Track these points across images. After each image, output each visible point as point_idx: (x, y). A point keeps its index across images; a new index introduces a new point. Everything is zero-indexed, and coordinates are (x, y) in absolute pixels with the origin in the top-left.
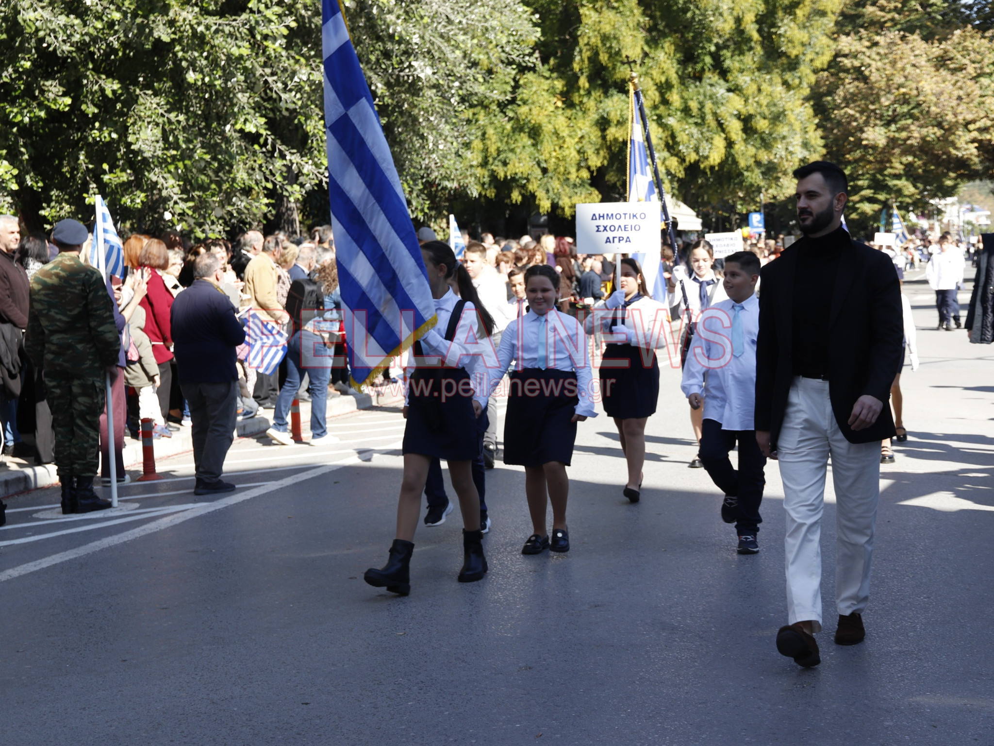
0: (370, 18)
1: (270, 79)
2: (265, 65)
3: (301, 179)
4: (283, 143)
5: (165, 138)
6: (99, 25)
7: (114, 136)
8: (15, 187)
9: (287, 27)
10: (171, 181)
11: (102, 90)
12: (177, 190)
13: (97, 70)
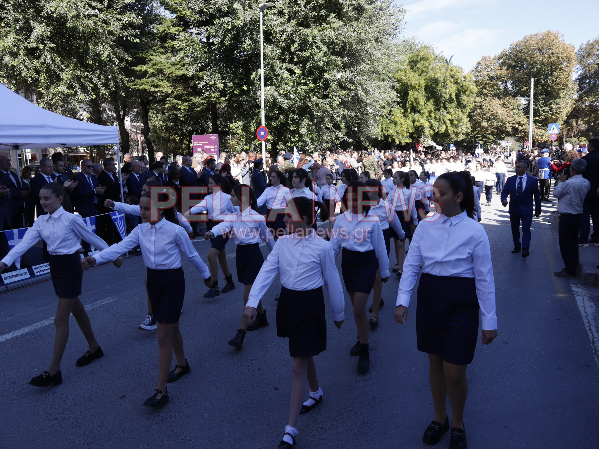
0: (358, 97)
1: (333, 114)
2: (331, 111)
3: (340, 139)
4: (336, 130)
5: (308, 129)
6: (294, 102)
7: (295, 129)
8: (272, 142)
9: (339, 102)
10: (309, 140)
11: (293, 117)
12: (310, 142)
13: (291, 112)
